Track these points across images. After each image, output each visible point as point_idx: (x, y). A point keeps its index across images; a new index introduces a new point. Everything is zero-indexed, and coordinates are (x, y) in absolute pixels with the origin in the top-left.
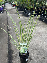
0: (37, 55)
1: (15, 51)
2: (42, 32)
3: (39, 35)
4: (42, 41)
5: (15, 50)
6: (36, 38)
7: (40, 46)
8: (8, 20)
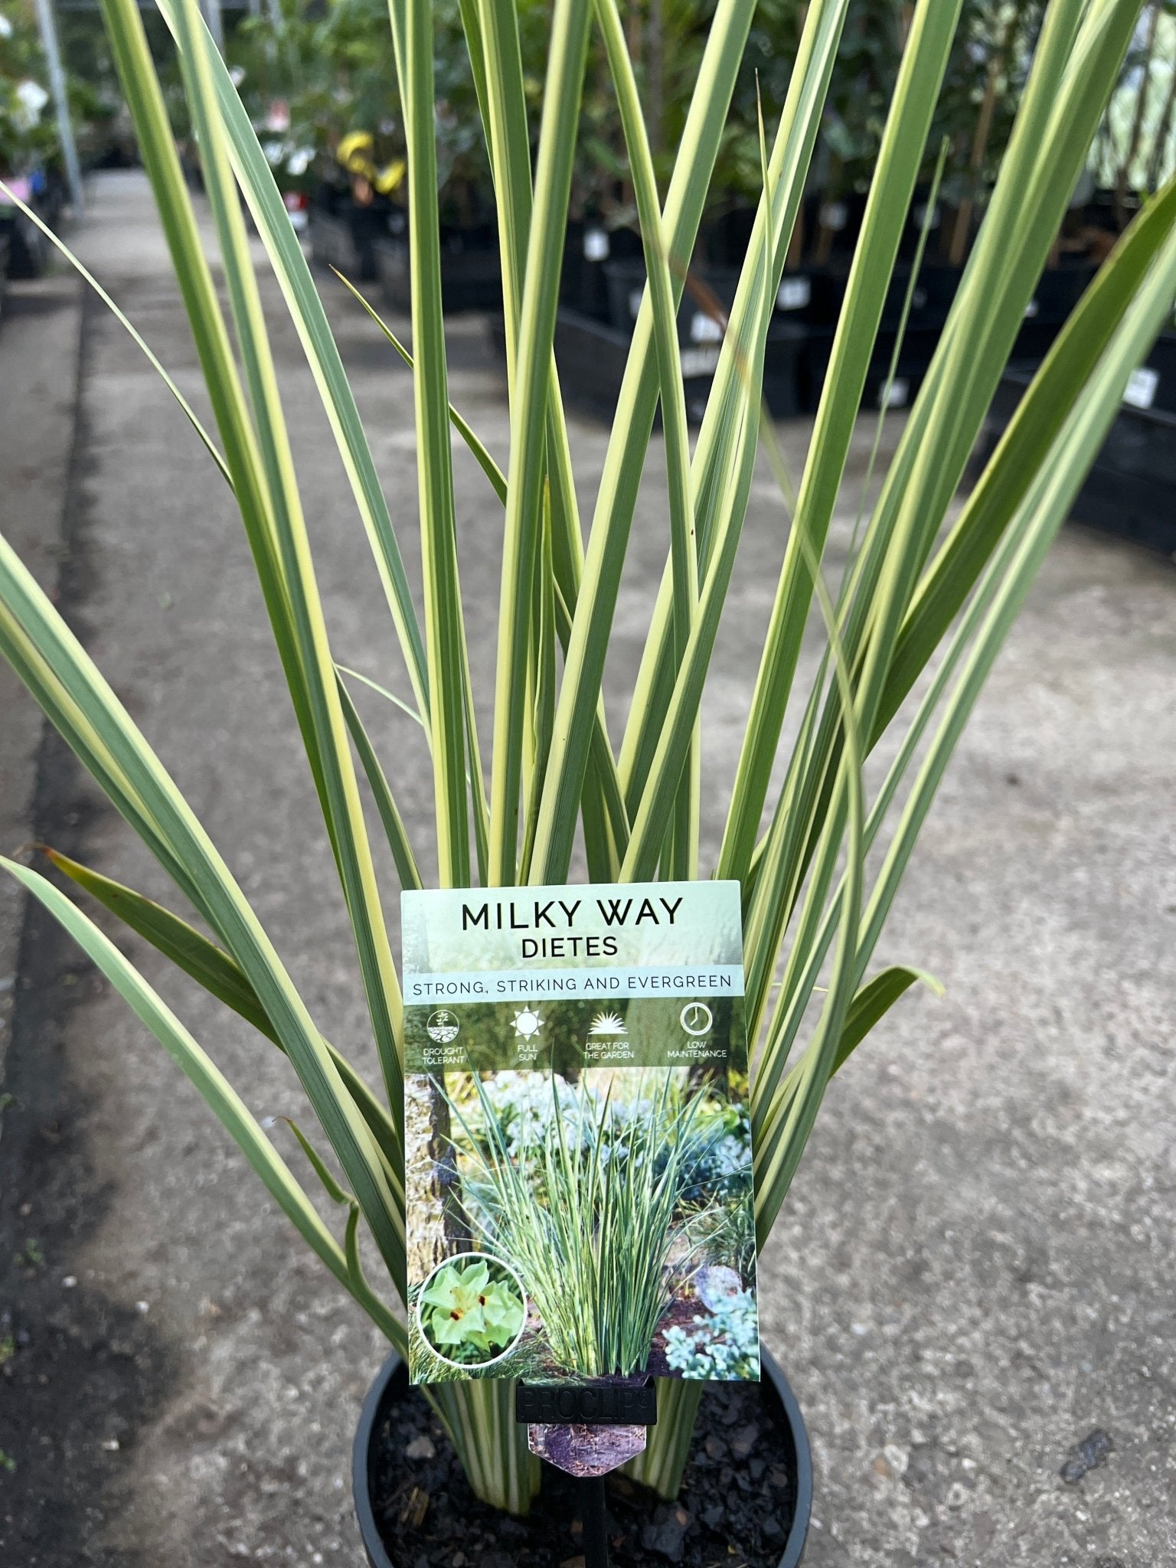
0: (1071, 1479)
1: (223, 1351)
2: (1105, 763)
3: (1044, 830)
4: (1143, 996)
5: (226, 1318)
6: (936, 924)
7: (1105, 1155)
8: (92, 485)
